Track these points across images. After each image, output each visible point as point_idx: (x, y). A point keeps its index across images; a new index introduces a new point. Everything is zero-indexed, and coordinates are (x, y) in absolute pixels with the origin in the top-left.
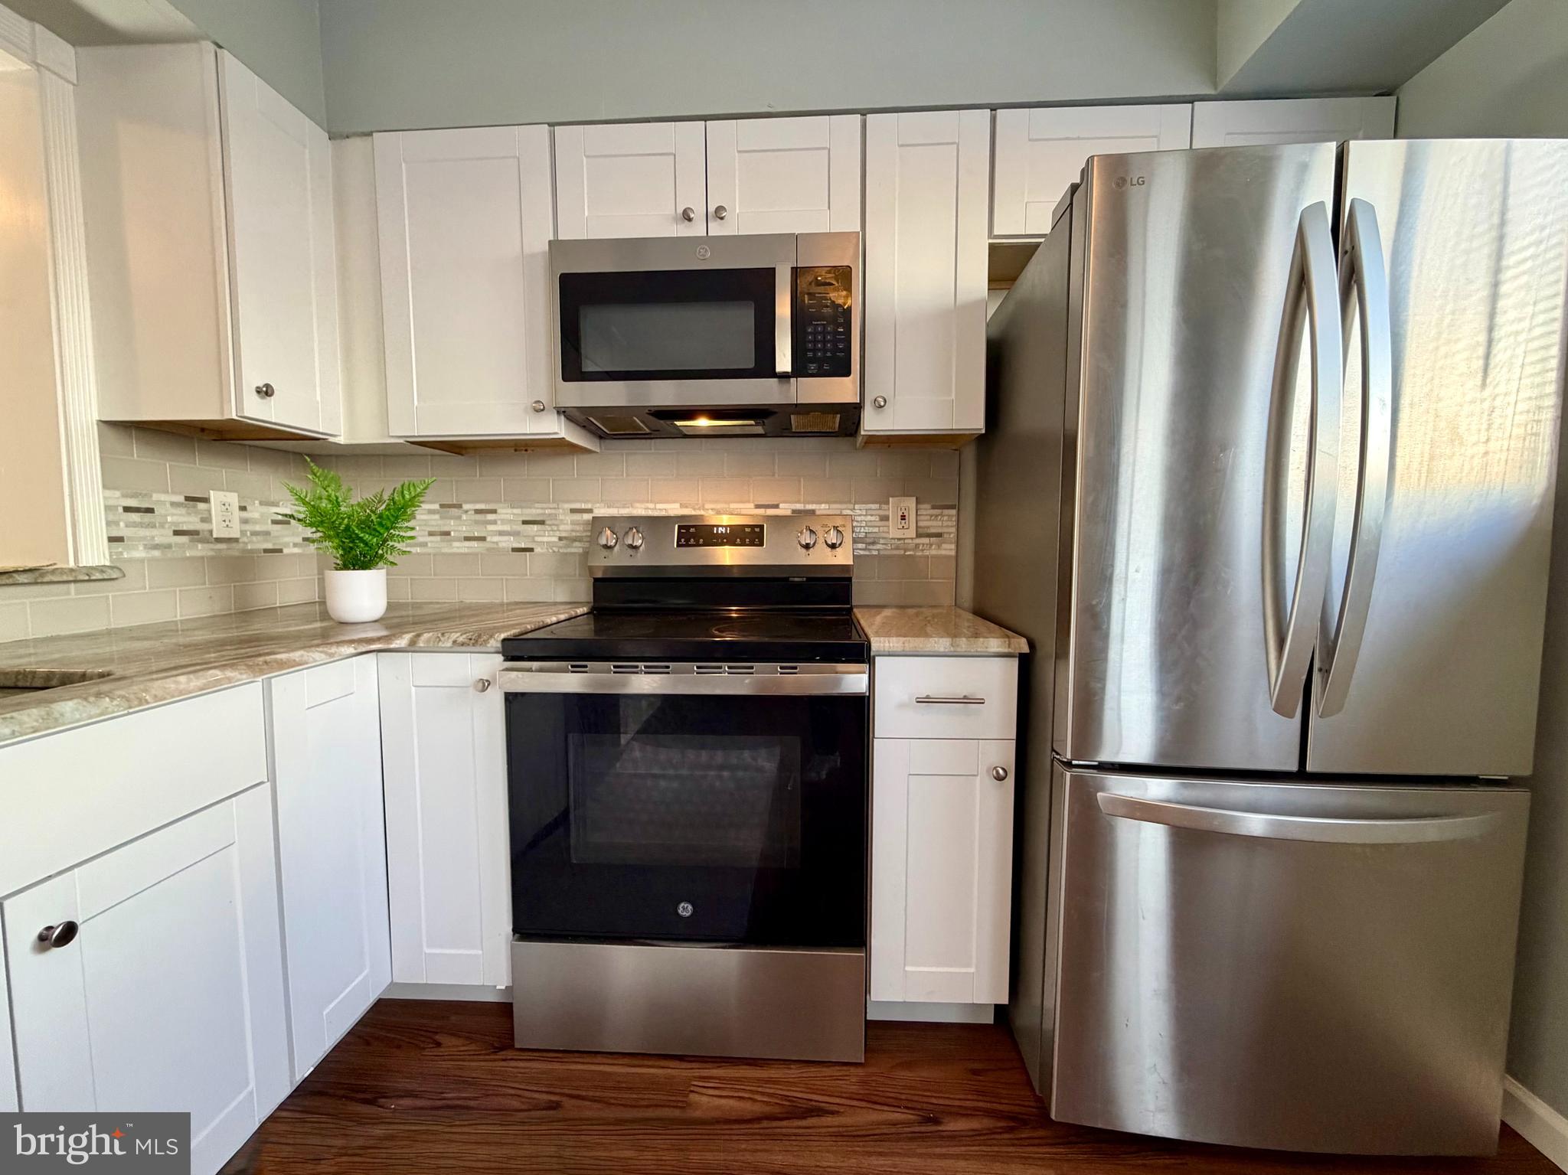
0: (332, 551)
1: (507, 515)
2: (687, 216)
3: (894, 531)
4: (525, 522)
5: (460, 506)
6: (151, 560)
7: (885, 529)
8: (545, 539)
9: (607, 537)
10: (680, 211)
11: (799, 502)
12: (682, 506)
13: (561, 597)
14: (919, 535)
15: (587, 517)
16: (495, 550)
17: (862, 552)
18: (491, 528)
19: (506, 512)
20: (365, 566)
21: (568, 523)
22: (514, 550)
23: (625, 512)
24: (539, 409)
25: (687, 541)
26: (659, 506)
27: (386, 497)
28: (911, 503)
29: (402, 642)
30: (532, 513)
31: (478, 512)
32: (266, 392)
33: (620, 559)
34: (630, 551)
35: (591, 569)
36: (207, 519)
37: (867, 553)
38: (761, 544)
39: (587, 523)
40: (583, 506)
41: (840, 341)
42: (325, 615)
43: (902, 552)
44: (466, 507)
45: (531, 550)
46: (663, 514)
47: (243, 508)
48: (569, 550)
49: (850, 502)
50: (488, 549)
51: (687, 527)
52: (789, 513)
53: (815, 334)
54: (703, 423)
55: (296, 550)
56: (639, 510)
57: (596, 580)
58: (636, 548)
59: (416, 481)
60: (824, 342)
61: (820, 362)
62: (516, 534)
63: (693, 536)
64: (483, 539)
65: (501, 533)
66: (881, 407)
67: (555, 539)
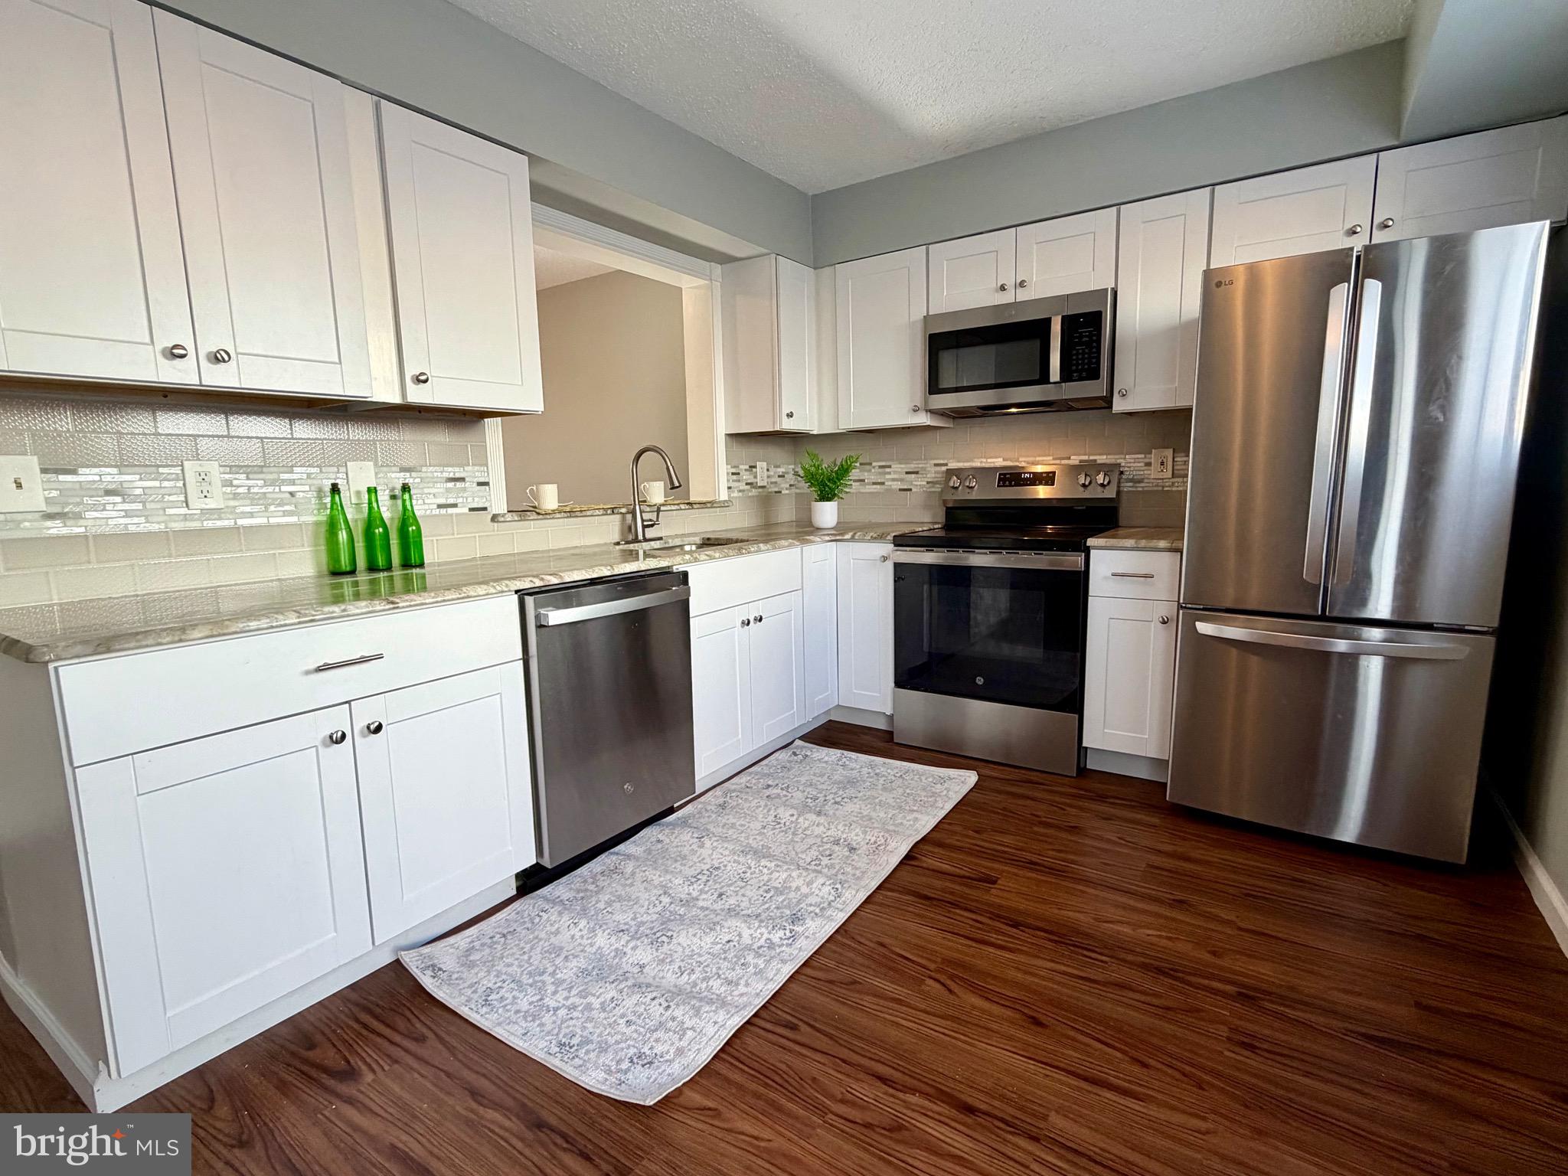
0: (813, 492)
1: (898, 468)
2: (1003, 288)
3: (1153, 473)
4: (907, 473)
5: (870, 464)
6: (739, 497)
7: (1149, 472)
8: (919, 483)
9: (954, 481)
10: (999, 285)
11: (1085, 455)
12: (1004, 460)
13: (927, 519)
14: (1173, 476)
15: (944, 468)
16: (889, 490)
17: (1130, 489)
18: (888, 476)
19: (896, 467)
20: (829, 500)
21: (932, 473)
22: (900, 490)
23: (967, 465)
24: (916, 410)
25: (1004, 483)
26: (989, 460)
27: (838, 463)
28: (1169, 452)
29: (848, 536)
30: (912, 467)
31: (880, 467)
32: (790, 415)
33: (963, 495)
34: (968, 490)
35: (945, 501)
36: (755, 477)
37: (1134, 489)
38: (1053, 485)
39: (943, 472)
40: (942, 462)
41: (1093, 358)
42: (812, 526)
43: (1160, 488)
44: (874, 464)
45: (911, 490)
46: (992, 465)
47: (768, 470)
48: (933, 490)
49: (1122, 454)
50: (887, 490)
51: (1005, 474)
52: (1077, 463)
53: (1077, 354)
54: (1013, 410)
55: (787, 492)
56: (977, 464)
57: (947, 508)
58: (972, 488)
59: (853, 454)
60: (1083, 359)
61: (1080, 372)
62: (901, 480)
63: (1008, 479)
64: (883, 483)
65: (893, 480)
66: (1124, 395)
67: (925, 483)
